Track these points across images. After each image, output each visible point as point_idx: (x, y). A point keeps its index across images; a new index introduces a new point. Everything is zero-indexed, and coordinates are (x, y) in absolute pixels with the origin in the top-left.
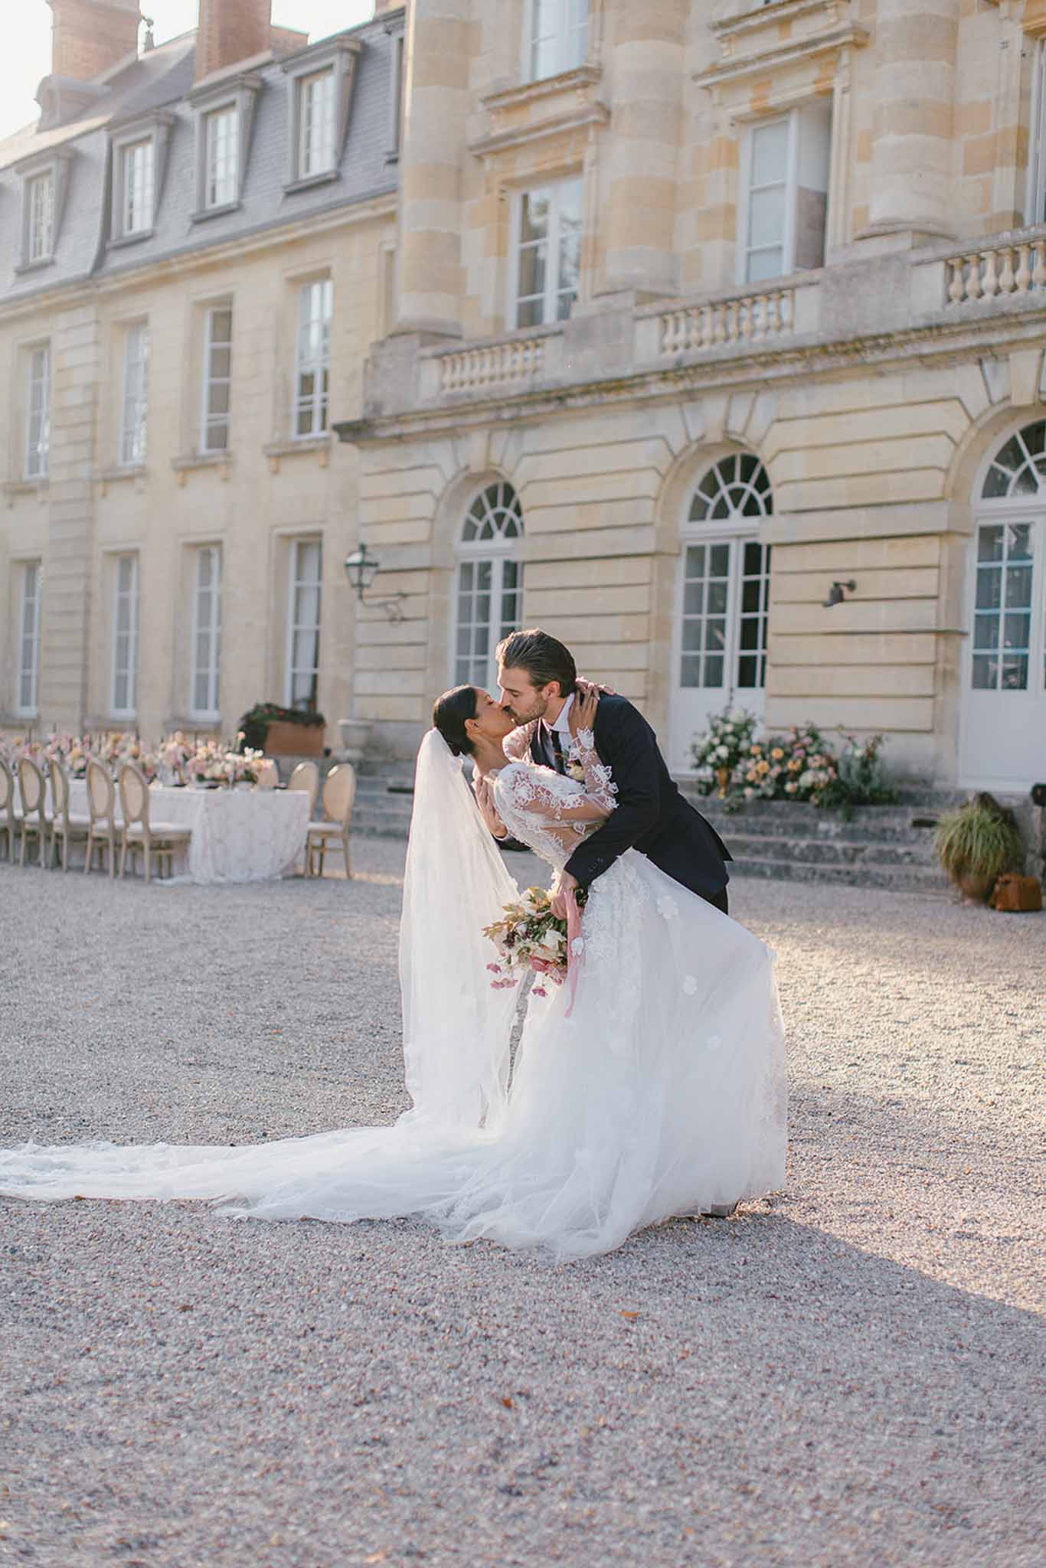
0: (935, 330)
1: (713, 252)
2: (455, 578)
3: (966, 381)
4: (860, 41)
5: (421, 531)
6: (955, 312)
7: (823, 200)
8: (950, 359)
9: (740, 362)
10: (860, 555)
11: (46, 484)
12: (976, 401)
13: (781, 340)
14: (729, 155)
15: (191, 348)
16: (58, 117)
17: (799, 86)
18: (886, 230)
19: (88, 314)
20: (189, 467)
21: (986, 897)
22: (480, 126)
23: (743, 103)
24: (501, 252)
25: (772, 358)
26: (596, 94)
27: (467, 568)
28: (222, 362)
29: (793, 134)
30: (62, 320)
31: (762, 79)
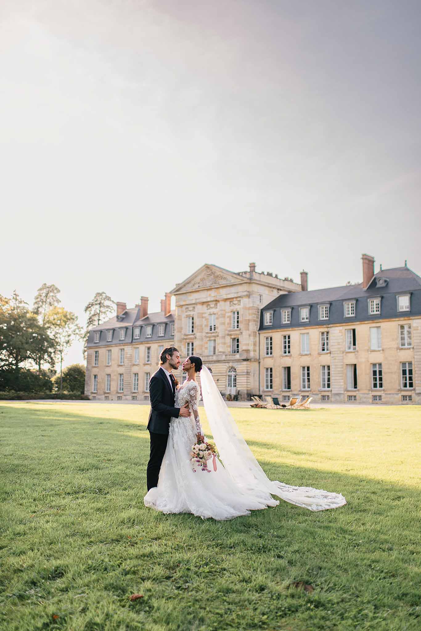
0: (224, 360)
1: (206, 351)
2: (182, 378)
3: (227, 364)
4: (218, 336)
5: (179, 373)
6: (226, 359)
7: (215, 347)
8: (225, 363)
9: (209, 361)
10: (219, 377)
11: (124, 365)
12: (228, 366)
13: (212, 360)
14: (207, 343)
15: (145, 352)
16: (120, 320)
17: (213, 338)
18: (220, 352)
19: (131, 346)
20: (145, 364)
21: (229, 400)
22: (183, 337)
23: (208, 339)
24: (185, 348)
25: (212, 361)
26: (195, 336)
27: (183, 377)
28: (149, 353)
29: (212, 342)
30: (126, 347)
31: (210, 338)
